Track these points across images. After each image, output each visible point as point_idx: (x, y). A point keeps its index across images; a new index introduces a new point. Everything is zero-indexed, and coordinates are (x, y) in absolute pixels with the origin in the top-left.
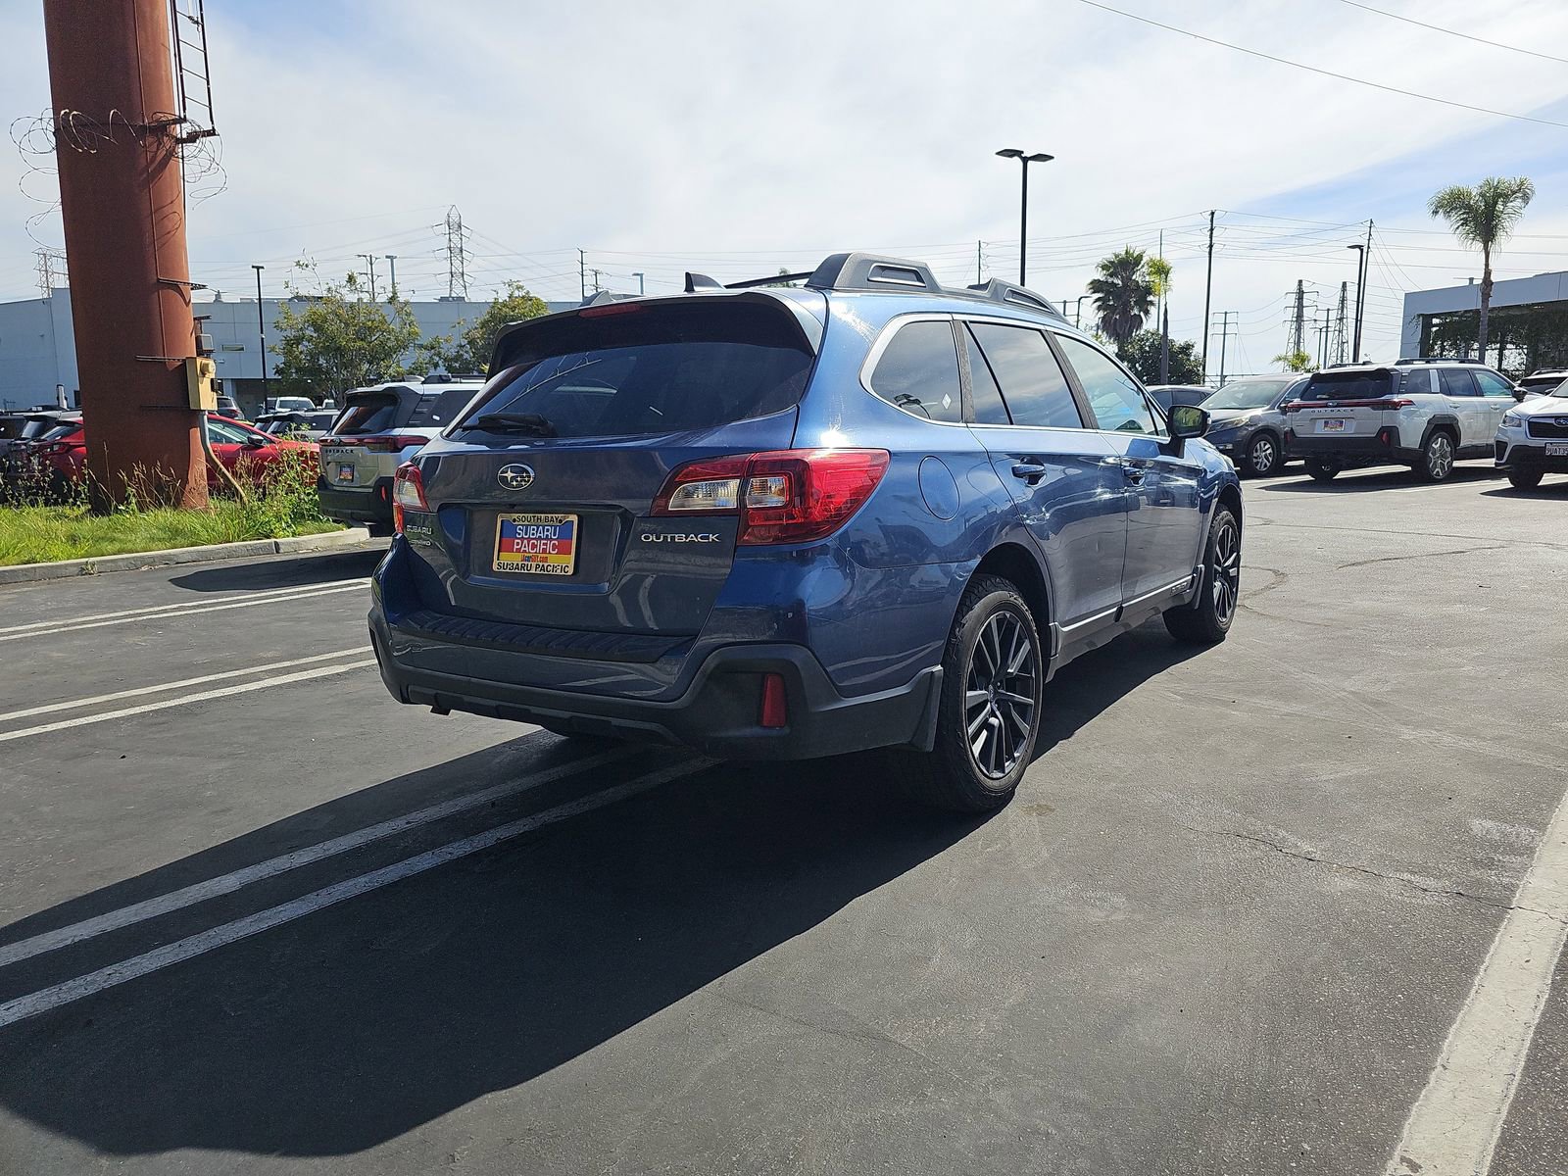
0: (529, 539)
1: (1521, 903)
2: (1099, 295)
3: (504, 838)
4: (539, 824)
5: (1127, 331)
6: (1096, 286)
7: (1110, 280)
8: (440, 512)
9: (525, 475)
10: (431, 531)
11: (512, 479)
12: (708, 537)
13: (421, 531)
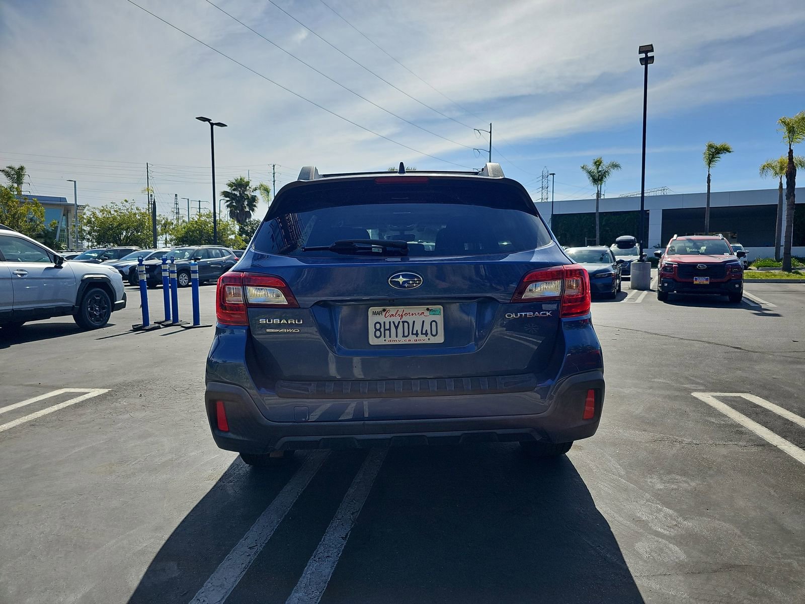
1: (774, 443)
2: (228, 199)
3: (346, 536)
4: (350, 521)
5: (244, 219)
6: (226, 194)
7: (233, 192)
8: (313, 307)
9: (416, 279)
10: (301, 321)
11: (404, 282)
12: (546, 314)
13: (285, 322)
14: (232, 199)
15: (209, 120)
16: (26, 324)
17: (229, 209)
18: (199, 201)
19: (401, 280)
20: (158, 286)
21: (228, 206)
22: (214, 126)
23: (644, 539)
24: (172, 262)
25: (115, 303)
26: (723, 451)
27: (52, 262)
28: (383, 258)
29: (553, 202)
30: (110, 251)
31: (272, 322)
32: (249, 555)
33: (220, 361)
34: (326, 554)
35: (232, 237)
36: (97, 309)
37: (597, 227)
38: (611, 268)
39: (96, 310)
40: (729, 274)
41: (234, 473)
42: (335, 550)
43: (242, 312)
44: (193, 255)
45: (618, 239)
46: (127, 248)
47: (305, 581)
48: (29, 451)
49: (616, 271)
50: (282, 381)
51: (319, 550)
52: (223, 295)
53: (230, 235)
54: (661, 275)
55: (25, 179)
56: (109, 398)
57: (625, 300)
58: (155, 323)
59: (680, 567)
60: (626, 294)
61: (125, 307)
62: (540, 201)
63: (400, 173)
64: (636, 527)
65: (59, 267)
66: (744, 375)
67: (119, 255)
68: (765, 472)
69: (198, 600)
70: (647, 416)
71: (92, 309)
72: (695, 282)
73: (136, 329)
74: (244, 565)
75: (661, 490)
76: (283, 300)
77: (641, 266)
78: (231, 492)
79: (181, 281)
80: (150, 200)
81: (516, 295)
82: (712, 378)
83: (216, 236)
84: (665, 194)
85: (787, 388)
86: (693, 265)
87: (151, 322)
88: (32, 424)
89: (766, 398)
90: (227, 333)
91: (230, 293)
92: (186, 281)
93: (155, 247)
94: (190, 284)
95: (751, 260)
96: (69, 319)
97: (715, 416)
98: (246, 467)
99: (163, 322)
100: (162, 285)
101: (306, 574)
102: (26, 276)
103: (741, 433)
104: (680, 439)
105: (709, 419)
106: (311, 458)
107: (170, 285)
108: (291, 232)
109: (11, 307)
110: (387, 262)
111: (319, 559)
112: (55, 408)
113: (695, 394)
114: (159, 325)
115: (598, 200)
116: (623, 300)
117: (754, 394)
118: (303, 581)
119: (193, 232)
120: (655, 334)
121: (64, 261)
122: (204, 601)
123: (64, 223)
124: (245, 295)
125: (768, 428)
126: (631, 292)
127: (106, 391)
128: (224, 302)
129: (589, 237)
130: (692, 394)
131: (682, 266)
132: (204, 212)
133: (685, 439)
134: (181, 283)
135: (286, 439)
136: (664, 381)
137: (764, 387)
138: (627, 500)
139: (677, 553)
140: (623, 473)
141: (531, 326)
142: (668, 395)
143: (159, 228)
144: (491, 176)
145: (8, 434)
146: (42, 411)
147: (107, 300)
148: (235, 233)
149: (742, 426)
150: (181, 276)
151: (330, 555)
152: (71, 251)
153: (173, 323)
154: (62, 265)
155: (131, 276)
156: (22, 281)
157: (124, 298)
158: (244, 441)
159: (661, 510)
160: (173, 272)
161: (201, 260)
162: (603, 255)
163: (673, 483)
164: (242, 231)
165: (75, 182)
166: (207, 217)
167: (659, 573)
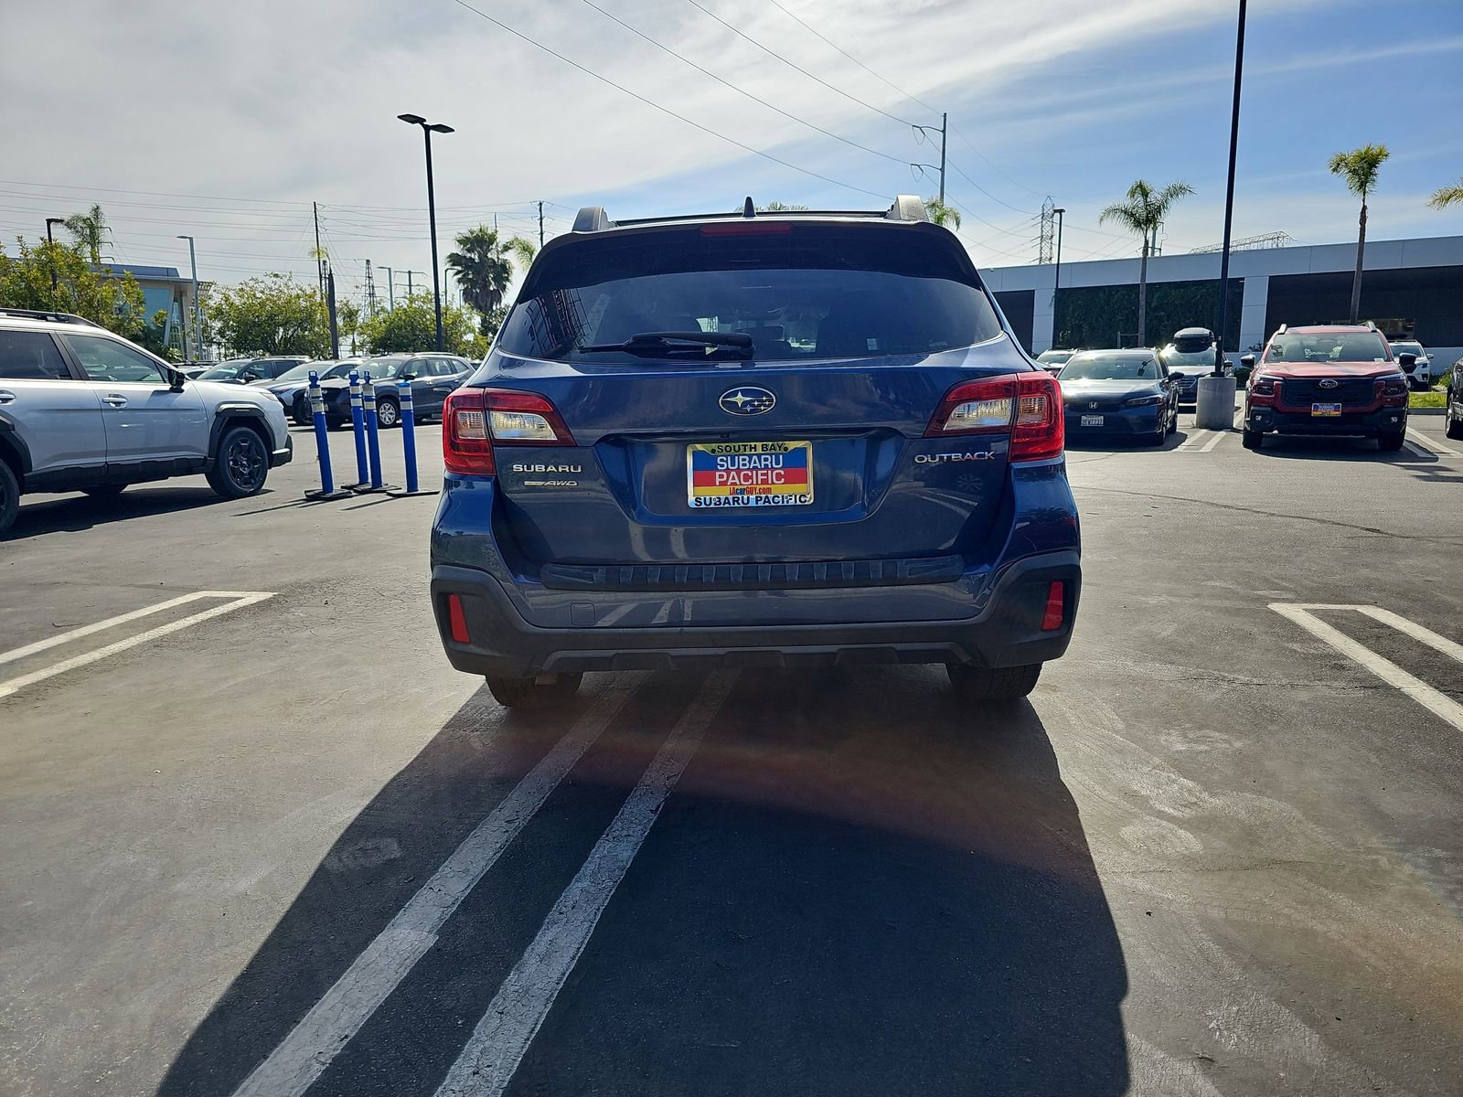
0: (738, 471)
1: (1397, 684)
2: (459, 268)
3: (657, 809)
4: (665, 789)
5: (488, 304)
6: (455, 260)
7: (469, 255)
8: (598, 445)
9: (764, 398)
10: (580, 468)
11: (745, 404)
12: (984, 456)
13: (554, 469)
14: (467, 267)
15: (421, 121)
16: (130, 488)
17: (462, 287)
18: (410, 272)
19: (740, 399)
20: (344, 425)
21: (459, 281)
22: (432, 132)
23: (1137, 822)
24: (368, 382)
25: (274, 453)
26: (1304, 696)
27: (165, 382)
28: (711, 363)
29: (1058, 264)
30: (258, 364)
31: (532, 470)
32: (507, 831)
33: (452, 532)
34: (625, 833)
35: (469, 337)
36: (244, 462)
37: (1142, 312)
38: (1158, 389)
39: (242, 465)
40: (1381, 398)
41: (482, 719)
42: (639, 828)
43: (484, 454)
44: (403, 370)
45: (1178, 334)
46: (288, 358)
47: (592, 866)
48: (156, 683)
49: (1167, 393)
50: (551, 565)
51: (615, 826)
52: (454, 425)
53: (465, 334)
54: (1251, 401)
55: (104, 236)
56: (274, 606)
57: (1180, 448)
58: (342, 487)
59: (1188, 861)
60: (1185, 437)
61: (290, 461)
62: (1037, 263)
63: (745, 216)
64: (1129, 805)
65: (177, 389)
66: (1374, 575)
67: (275, 372)
68: (1368, 728)
69: (431, 888)
70: (1180, 639)
71: (236, 462)
72: (1314, 414)
73: (312, 498)
74: (498, 845)
75: (1181, 752)
76: (549, 434)
77: (1218, 385)
78: (477, 745)
79: (383, 416)
80: (322, 271)
81: (934, 425)
82: (1313, 581)
83: (440, 336)
84: (1280, 246)
85: (1446, 597)
86: (1313, 382)
87: (337, 488)
88: (157, 644)
89: (1403, 613)
90: (462, 487)
91: (465, 423)
92: (391, 417)
93: (336, 357)
94: (400, 421)
95: (1437, 372)
96: (199, 481)
97: (1303, 641)
98: (497, 709)
99: (355, 486)
100: (352, 425)
101: (593, 858)
102: (123, 406)
103: (1342, 667)
104: (1231, 677)
105: (1290, 645)
106: (606, 699)
107: (365, 424)
108: (563, 322)
109: (103, 460)
110: (719, 369)
111: (614, 838)
112: (191, 620)
113: (1274, 607)
114: (349, 491)
115: (1145, 258)
116: (1176, 447)
117: (1382, 607)
118: (588, 867)
119: (400, 328)
120: (1225, 507)
121: (185, 380)
122: (440, 890)
123: (175, 315)
124: (488, 428)
125: (1393, 661)
126: (1196, 432)
127: (270, 595)
128: (455, 438)
129: (1126, 331)
130: (1269, 606)
131: (1290, 383)
132: (418, 292)
133: (1239, 677)
134: (383, 420)
135: (559, 654)
136: (1224, 585)
137: (1403, 595)
138: (1121, 766)
139: (1189, 842)
140: (1120, 726)
141: (968, 478)
142: (1226, 608)
143: (340, 321)
144: (905, 220)
145: (120, 658)
146: (170, 625)
147: (260, 447)
148: (473, 331)
149: (1346, 658)
150: (382, 407)
151: (631, 833)
152: (193, 365)
153: (373, 488)
154: (183, 387)
155: (298, 408)
156: (115, 413)
157: (289, 444)
158: (494, 657)
159: (1174, 781)
160: (368, 399)
161: (416, 380)
162: (1145, 364)
163: (1203, 743)
164: (487, 328)
165: (191, 239)
166: (423, 302)
167: (1152, 869)
